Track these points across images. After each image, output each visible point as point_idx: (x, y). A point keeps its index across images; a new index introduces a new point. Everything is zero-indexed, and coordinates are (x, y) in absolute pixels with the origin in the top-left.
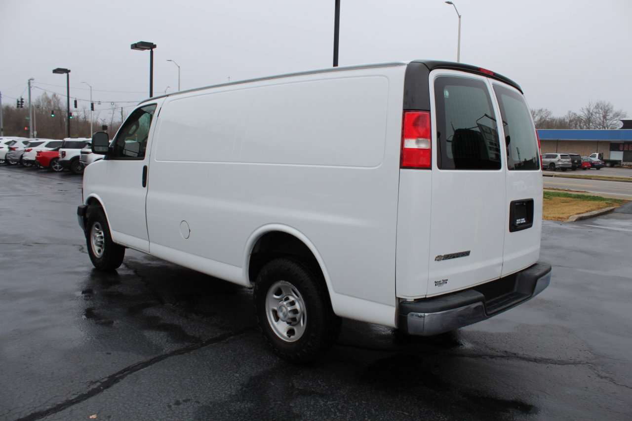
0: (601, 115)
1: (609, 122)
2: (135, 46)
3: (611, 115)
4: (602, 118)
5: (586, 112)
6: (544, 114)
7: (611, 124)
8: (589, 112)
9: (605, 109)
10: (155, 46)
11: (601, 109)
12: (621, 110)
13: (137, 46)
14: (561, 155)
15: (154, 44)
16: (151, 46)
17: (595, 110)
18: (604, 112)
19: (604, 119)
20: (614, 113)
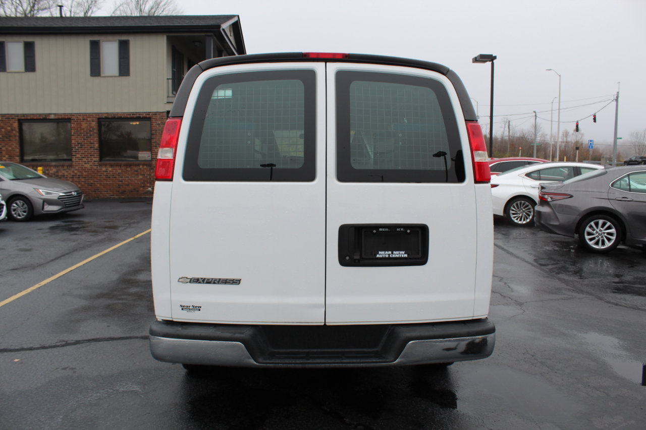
2: (476, 60)
10: (495, 58)
13: (477, 59)
15: (494, 55)
16: (491, 58)
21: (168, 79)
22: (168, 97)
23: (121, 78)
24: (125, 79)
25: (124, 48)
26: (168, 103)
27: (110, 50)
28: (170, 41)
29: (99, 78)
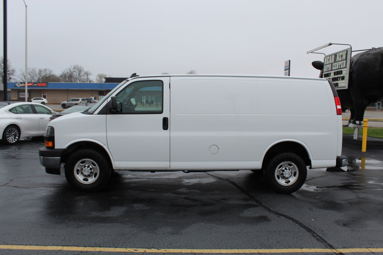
0: (77, 73)
1: (82, 78)
3: (82, 74)
4: (78, 75)
5: (69, 71)
6: (48, 72)
7: (83, 79)
8: (70, 71)
9: (79, 70)
11: (77, 69)
12: (88, 70)
14: (82, 99)
17: (74, 70)
18: (79, 71)
19: (79, 75)
20: (84, 72)
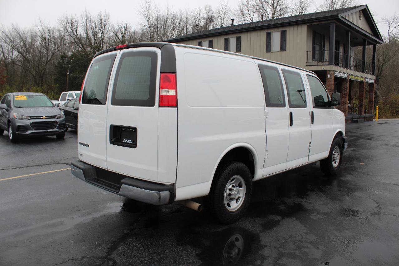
21: (307, 51)
22: (307, 62)
23: (281, 52)
24: (283, 53)
25: (284, 34)
26: (306, 66)
27: (276, 36)
28: (309, 28)
29: (270, 53)
